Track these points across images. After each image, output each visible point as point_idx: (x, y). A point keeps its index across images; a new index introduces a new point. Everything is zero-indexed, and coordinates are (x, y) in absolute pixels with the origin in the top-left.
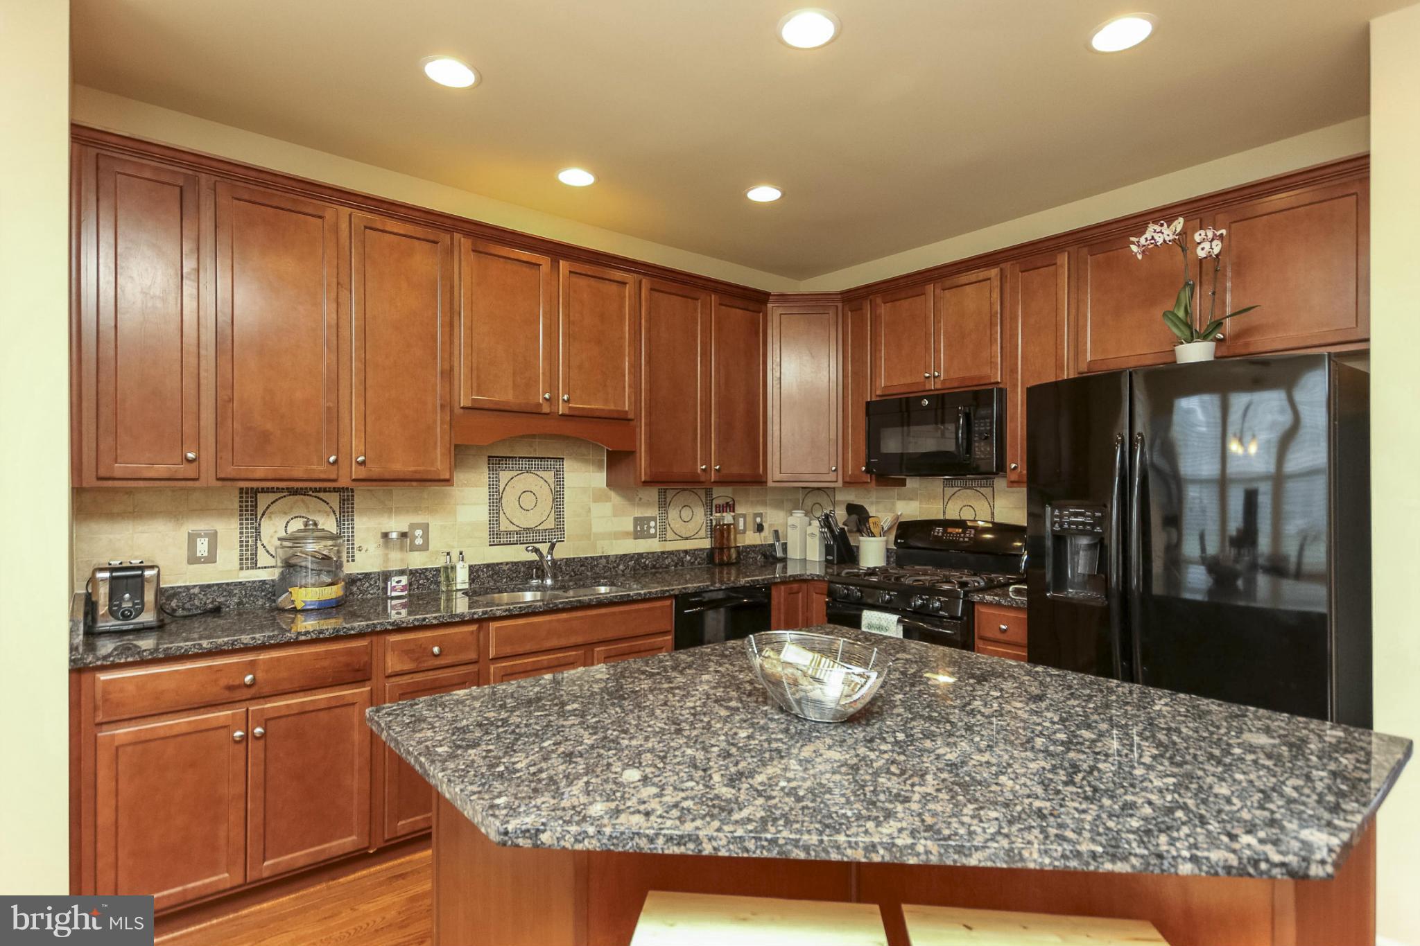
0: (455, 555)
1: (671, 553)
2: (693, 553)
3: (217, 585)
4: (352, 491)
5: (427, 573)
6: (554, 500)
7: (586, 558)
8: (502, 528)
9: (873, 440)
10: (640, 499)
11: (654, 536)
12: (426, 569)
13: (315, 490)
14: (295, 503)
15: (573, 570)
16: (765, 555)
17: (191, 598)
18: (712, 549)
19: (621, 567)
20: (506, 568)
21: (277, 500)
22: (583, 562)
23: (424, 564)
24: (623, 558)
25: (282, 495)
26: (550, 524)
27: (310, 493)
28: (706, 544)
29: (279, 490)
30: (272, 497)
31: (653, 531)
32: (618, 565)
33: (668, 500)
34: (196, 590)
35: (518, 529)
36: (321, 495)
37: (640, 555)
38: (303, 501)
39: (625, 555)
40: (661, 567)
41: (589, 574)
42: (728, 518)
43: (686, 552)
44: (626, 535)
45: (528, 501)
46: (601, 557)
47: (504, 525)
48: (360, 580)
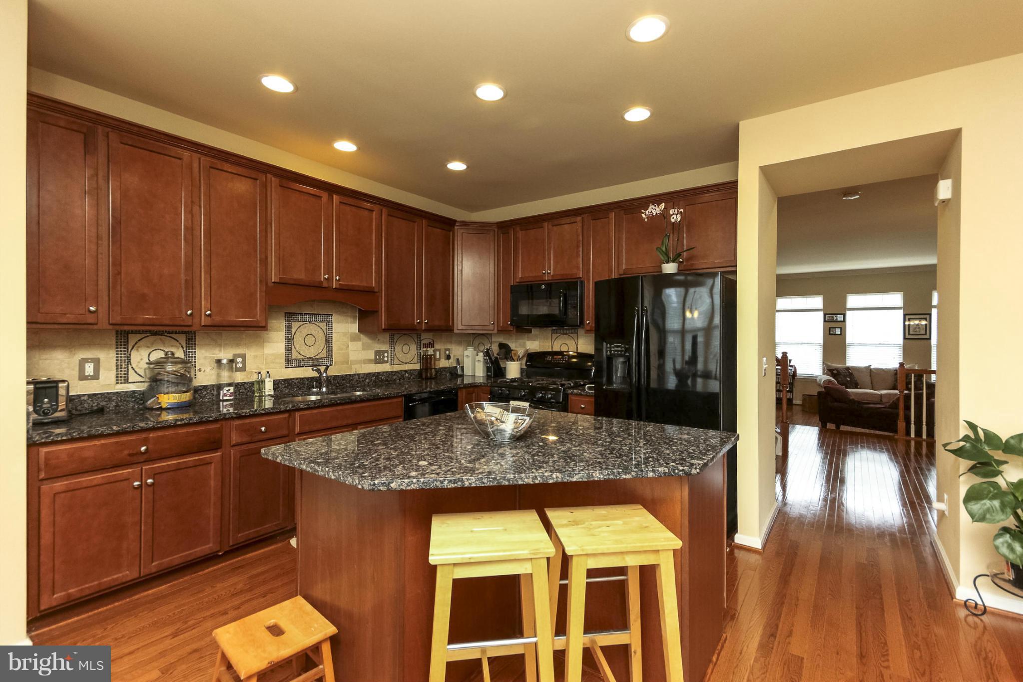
0: (264, 373)
1: (397, 372)
2: (410, 372)
3: (101, 394)
4: (195, 333)
5: (245, 385)
6: (326, 340)
7: (346, 375)
8: (294, 357)
9: (515, 307)
10: (379, 340)
11: (387, 362)
12: (245, 383)
13: (169, 333)
14: (155, 341)
15: (338, 383)
16: (451, 373)
17: (82, 402)
18: (421, 370)
19: (367, 381)
20: (296, 381)
21: (142, 339)
22: (344, 377)
23: (243, 379)
24: (368, 375)
25: (146, 335)
26: (323, 355)
27: (166, 334)
28: (417, 367)
29: (143, 332)
30: (139, 336)
31: (386, 359)
32: (366, 379)
33: (395, 341)
34: (86, 398)
35: (304, 357)
36: (173, 336)
37: (379, 373)
38: (161, 339)
39: (370, 373)
40: (391, 380)
41: (348, 385)
42: (430, 351)
43: (406, 371)
44: (370, 361)
45: (310, 341)
46: (355, 374)
47: (295, 355)
48: (200, 390)
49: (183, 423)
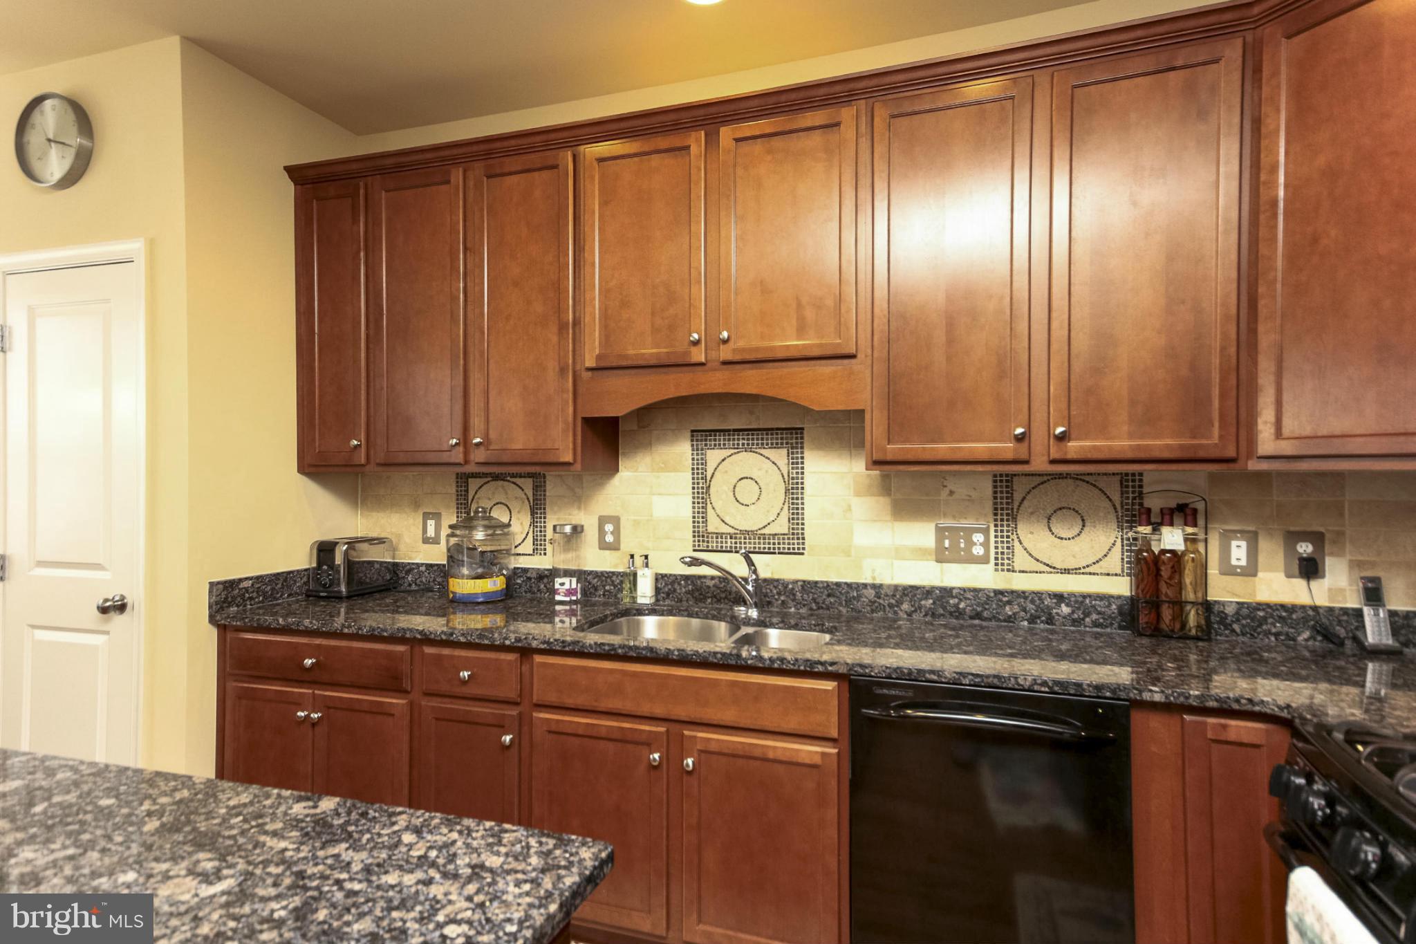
0: (639, 561)
1: (1022, 595)
2: (1081, 602)
3: (437, 565)
4: (545, 477)
5: (614, 578)
6: (787, 490)
7: (838, 584)
8: (710, 529)
10: (951, 493)
11: (984, 560)
12: (613, 573)
13: (513, 476)
14: (496, 489)
15: (814, 600)
16: (1325, 633)
17: (420, 574)
18: (1133, 601)
19: (905, 606)
20: (711, 583)
21: (482, 485)
22: (833, 589)
23: (616, 566)
24: (910, 592)
25: (486, 480)
26: (781, 526)
27: (509, 478)
28: (1122, 587)
29: (485, 475)
30: (479, 481)
31: (978, 550)
32: (899, 603)
33: (1017, 497)
34: (423, 569)
35: (732, 531)
36: (518, 480)
37: (947, 592)
38: (503, 487)
39: (914, 588)
40: (994, 618)
41: (844, 610)
42: (1172, 538)
43: (1060, 597)
44: (921, 553)
45: (747, 491)
46: (865, 586)
47: (714, 525)
48: (547, 576)
49: (351, 632)
